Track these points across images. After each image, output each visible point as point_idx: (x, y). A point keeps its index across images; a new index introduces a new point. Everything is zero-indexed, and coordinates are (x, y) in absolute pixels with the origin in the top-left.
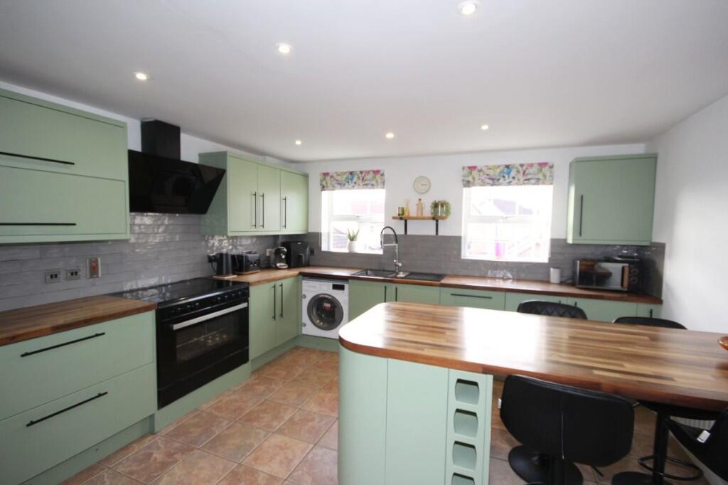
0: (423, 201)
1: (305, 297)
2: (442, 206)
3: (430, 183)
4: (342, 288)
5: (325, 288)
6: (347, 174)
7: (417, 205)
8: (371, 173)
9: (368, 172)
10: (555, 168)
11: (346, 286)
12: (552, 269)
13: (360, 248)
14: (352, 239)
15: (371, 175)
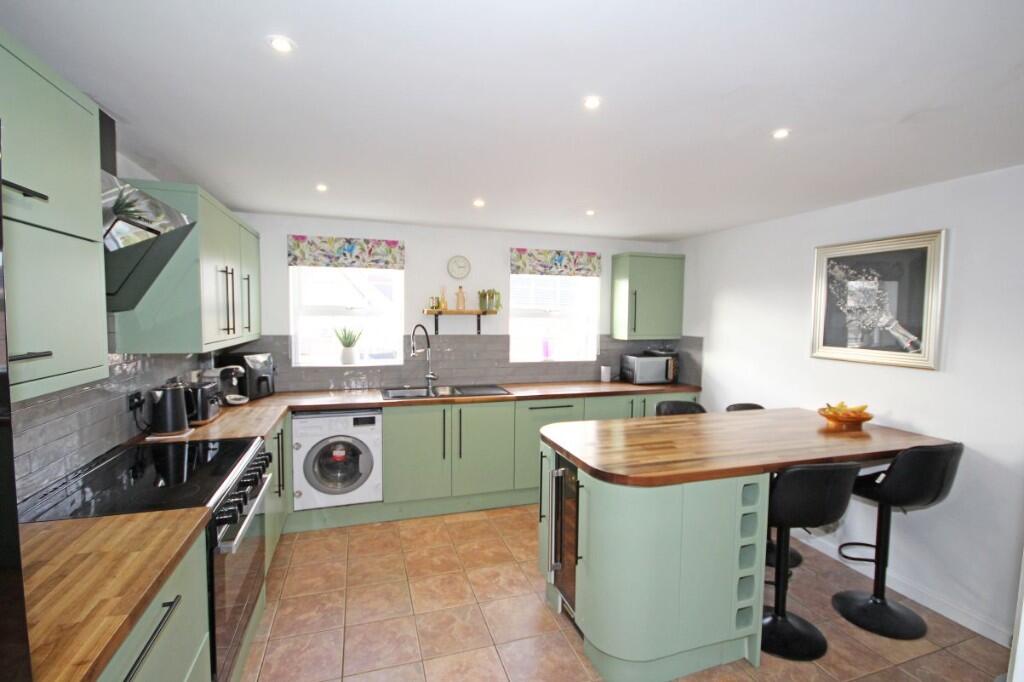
0: (464, 290)
1: (299, 446)
2: (492, 297)
3: (470, 265)
4: (371, 421)
5: (341, 427)
6: (341, 242)
7: (457, 294)
8: (384, 244)
9: (378, 243)
10: (602, 260)
11: (378, 418)
12: (603, 368)
13: (363, 357)
14: (348, 342)
15: (383, 248)
